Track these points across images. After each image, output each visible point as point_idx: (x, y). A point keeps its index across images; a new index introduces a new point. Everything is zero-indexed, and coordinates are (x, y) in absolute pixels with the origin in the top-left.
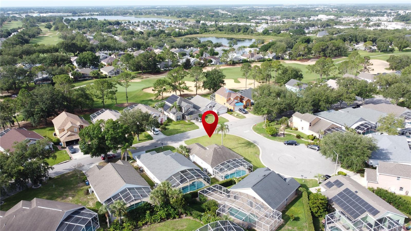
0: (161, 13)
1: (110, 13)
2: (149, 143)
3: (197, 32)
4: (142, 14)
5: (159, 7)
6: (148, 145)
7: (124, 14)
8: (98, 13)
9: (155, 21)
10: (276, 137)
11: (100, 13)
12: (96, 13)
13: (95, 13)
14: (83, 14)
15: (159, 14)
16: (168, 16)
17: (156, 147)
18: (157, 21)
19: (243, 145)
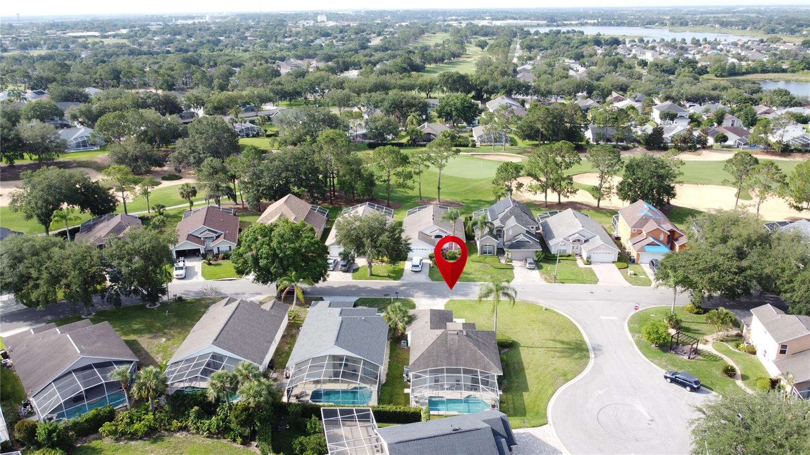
0: (731, 22)
1: (619, 21)
2: (382, 286)
3: (781, 68)
4: (687, 24)
5: (741, 9)
6: (378, 287)
7: (647, 24)
8: (596, 21)
9: (698, 41)
10: (665, 354)
11: (600, 20)
12: (592, 22)
13: (589, 21)
14: (566, 22)
15: (725, 24)
16: (745, 28)
17: (386, 295)
18: (705, 40)
19: (559, 345)
